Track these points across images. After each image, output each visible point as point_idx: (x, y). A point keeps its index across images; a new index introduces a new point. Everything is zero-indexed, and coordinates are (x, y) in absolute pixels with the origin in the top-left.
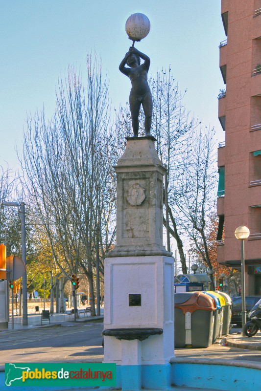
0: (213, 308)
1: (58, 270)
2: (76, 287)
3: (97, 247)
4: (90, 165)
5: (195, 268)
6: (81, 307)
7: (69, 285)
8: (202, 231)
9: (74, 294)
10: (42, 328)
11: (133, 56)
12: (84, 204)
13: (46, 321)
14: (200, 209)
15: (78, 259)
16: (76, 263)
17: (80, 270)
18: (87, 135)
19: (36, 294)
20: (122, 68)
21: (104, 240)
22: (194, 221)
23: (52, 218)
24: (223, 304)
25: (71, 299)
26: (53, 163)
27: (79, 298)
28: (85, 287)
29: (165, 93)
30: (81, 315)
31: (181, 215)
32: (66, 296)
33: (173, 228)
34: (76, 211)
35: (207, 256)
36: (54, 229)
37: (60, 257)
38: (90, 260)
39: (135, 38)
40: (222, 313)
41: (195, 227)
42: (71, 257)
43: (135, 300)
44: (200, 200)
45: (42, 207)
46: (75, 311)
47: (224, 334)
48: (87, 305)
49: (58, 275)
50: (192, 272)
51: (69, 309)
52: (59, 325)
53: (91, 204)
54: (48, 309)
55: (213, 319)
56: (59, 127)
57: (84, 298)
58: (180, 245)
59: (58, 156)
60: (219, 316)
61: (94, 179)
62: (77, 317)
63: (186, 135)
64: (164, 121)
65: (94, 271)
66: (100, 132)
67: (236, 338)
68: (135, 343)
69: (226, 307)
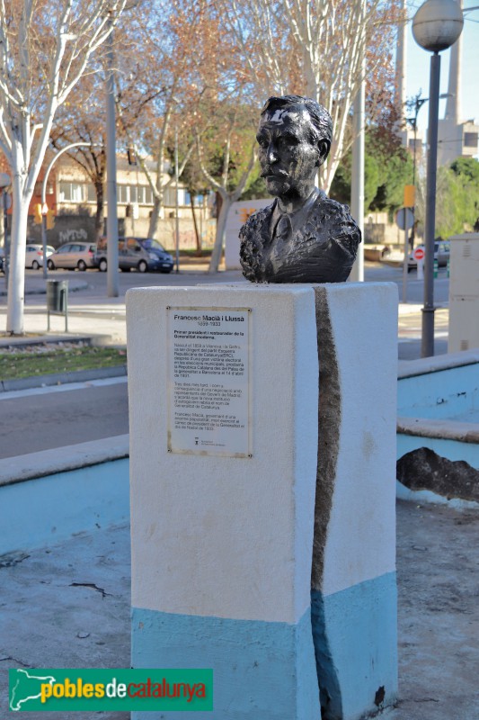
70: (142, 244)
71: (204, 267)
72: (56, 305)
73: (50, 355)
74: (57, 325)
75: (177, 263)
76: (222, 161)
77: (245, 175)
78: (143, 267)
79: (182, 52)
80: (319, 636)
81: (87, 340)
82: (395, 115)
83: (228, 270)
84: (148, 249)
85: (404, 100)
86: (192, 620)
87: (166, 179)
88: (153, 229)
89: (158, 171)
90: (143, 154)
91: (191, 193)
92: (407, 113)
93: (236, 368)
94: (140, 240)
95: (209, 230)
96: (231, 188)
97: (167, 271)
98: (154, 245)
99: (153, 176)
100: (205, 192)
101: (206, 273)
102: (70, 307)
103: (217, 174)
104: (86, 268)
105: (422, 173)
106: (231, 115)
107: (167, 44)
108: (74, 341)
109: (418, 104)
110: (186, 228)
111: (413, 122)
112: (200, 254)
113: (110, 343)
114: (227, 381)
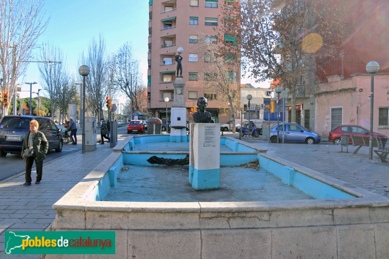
43: (179, 119)
86: (207, 170)
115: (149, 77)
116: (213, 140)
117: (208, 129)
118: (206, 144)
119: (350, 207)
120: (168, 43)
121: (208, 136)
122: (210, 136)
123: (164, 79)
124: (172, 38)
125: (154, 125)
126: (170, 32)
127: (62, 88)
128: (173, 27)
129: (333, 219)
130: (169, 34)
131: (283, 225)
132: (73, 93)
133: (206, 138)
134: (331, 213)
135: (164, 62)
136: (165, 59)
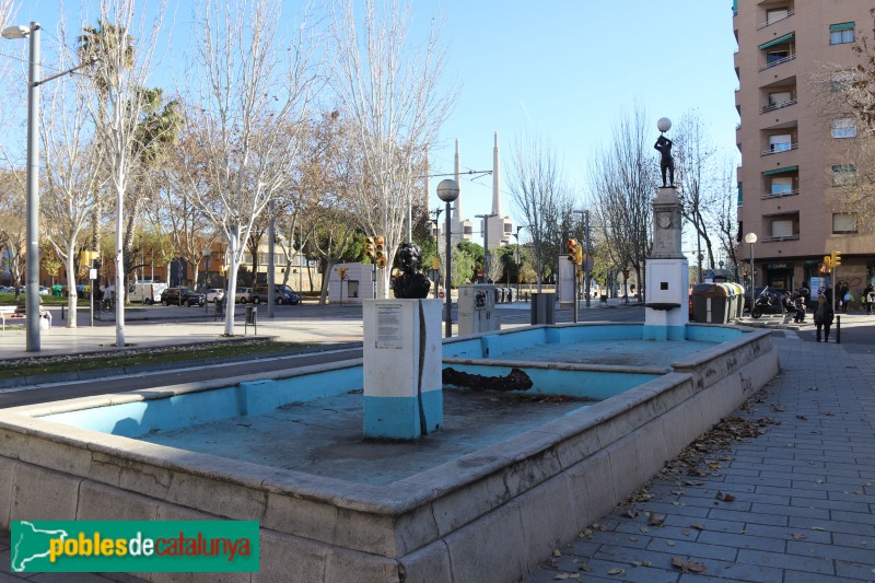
0: (727, 295)
1: (612, 263)
2: (626, 277)
3: (643, 245)
4: (637, 178)
5: (721, 264)
6: (630, 294)
7: (621, 276)
8: (728, 233)
9: (625, 283)
10: (600, 308)
11: (662, 140)
12: (633, 210)
13: (603, 304)
14: (726, 215)
15: (629, 255)
16: (626, 258)
17: (630, 264)
18: (635, 157)
19: (594, 282)
20: (656, 147)
21: (649, 239)
22: (722, 224)
23: (608, 222)
24: (736, 293)
25: (622, 287)
26: (609, 178)
27: (628, 287)
28: (633, 277)
29: (695, 125)
30: (631, 300)
31: (711, 220)
32: (618, 284)
33: (702, 229)
34: (627, 216)
35: (732, 254)
36: (609, 230)
37: (614, 253)
38: (637, 255)
39: (663, 131)
40: (736, 300)
41: (723, 229)
42: (623, 253)
43: (664, 286)
44: (726, 207)
45: (601, 213)
46: (626, 297)
47: (738, 315)
48: (635, 292)
49: (612, 267)
50: (719, 267)
51: (621, 295)
52: (613, 307)
53: (638, 210)
54: (604, 293)
55: (727, 304)
56: (614, 150)
57: (632, 287)
58: (709, 245)
59: (613, 174)
60: (732, 302)
61: (640, 190)
62: (627, 302)
63: (712, 157)
64: (694, 146)
65: (641, 264)
66: (645, 155)
67: (747, 320)
68: (664, 312)
69: (740, 296)
70: (280, 288)
71: (317, 302)
72: (250, 320)
73: (249, 346)
74: (250, 331)
75: (301, 300)
76: (328, 241)
77: (341, 249)
78: (280, 301)
79: (305, 181)
80: (421, 405)
81: (267, 338)
82: (425, 218)
83: (331, 303)
84: (284, 291)
85: (430, 209)
86: (383, 398)
87: (293, 251)
88: (286, 279)
89: (290, 246)
90: (281, 236)
91: (308, 258)
92: (432, 217)
93: (396, 321)
94: (279, 286)
95: (318, 279)
96: (332, 256)
97: (295, 303)
98: (287, 288)
99: (287, 249)
100: (315, 259)
101: (317, 305)
102: (258, 323)
103: (325, 248)
104: (246, 302)
105: (442, 248)
106: (333, 216)
107: (298, 177)
108: (261, 339)
109: (439, 212)
110: (306, 279)
111: (436, 222)
112: (312, 294)
113: (278, 340)
114: (394, 326)
115: (740, 185)
116: (397, 334)
117: (384, 310)
118: (380, 344)
119: (290, 494)
120: (781, 98)
121: (385, 326)
122: (389, 326)
123: (773, 186)
124: (789, 86)
125: (709, 301)
126: (782, 71)
127: (560, 222)
128: (791, 56)
129: (264, 513)
130: (779, 79)
131: (183, 501)
132: (582, 232)
133: (381, 330)
134: (262, 499)
135: (772, 146)
136: (775, 140)
